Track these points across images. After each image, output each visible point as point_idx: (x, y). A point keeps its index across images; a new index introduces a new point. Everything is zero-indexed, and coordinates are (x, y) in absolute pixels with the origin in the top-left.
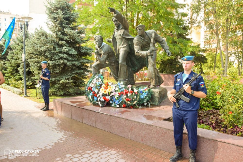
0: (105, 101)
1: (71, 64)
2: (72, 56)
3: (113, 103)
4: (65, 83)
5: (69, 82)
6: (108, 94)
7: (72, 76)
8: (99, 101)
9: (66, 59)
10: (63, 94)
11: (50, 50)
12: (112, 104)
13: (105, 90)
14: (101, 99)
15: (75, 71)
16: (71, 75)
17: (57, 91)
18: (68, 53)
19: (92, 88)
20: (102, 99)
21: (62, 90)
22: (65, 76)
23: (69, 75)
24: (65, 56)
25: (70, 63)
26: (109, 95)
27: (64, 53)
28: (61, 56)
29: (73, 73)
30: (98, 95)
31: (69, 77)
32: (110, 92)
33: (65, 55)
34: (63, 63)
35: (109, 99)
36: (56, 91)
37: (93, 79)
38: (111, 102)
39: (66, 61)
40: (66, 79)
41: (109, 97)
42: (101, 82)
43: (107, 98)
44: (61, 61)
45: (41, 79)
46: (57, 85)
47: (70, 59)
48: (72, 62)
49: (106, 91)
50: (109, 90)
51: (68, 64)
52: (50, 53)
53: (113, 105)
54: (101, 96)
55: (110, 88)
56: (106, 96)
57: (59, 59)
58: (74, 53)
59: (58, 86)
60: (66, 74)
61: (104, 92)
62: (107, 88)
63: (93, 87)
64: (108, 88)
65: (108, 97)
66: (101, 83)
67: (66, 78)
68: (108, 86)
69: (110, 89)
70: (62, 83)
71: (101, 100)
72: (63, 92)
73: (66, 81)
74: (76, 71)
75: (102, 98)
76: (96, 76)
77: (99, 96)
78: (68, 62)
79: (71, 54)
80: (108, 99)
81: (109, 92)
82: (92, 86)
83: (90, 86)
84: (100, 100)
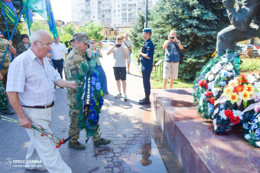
0: (228, 121)
1: (204, 36)
2: (206, 22)
3: (250, 131)
4: (193, 63)
5: (199, 61)
6: (240, 106)
7: (206, 54)
8: (215, 117)
9: (197, 27)
10: (189, 78)
11: (176, 14)
12: (247, 132)
13: (235, 94)
14: (220, 114)
15: (211, 46)
16: (204, 52)
17: (183, 73)
18: (201, 18)
19: (209, 84)
20: (223, 115)
21: (190, 72)
22: (196, 53)
23: (201, 51)
24: (195, 22)
25: (202, 33)
26: (242, 108)
27: (194, 18)
28: (190, 22)
29: (208, 49)
30: (216, 103)
31: (201, 54)
32: (246, 100)
33: (194, 20)
34: (192, 34)
35: (241, 118)
36: (181, 72)
37: (216, 63)
38: (245, 126)
39: (196, 30)
40: (195, 58)
41: (242, 113)
42: (231, 71)
43: (235, 115)
44: (189, 31)
45: (141, 56)
46: (183, 64)
47: (204, 27)
48: (206, 32)
49: (237, 96)
50: (245, 96)
51: (199, 34)
52: (176, 19)
53: (247, 137)
54: (222, 106)
55: (249, 89)
56: (233, 110)
57: (187, 27)
58: (210, 17)
59: (184, 66)
60: (196, 50)
61: (229, 99)
62: (240, 89)
63: (211, 81)
64: (242, 91)
65: (238, 114)
66: (231, 74)
67: (195, 56)
68: (245, 85)
69: (248, 93)
70: (189, 63)
71: (220, 117)
72: (190, 75)
73: (194, 60)
74: (213, 46)
75: (223, 111)
76: (224, 57)
77: (218, 105)
78: (200, 32)
79: (206, 20)
80: (238, 117)
81: (242, 100)
82: (210, 79)
83: (206, 77)
84: (217, 116)
